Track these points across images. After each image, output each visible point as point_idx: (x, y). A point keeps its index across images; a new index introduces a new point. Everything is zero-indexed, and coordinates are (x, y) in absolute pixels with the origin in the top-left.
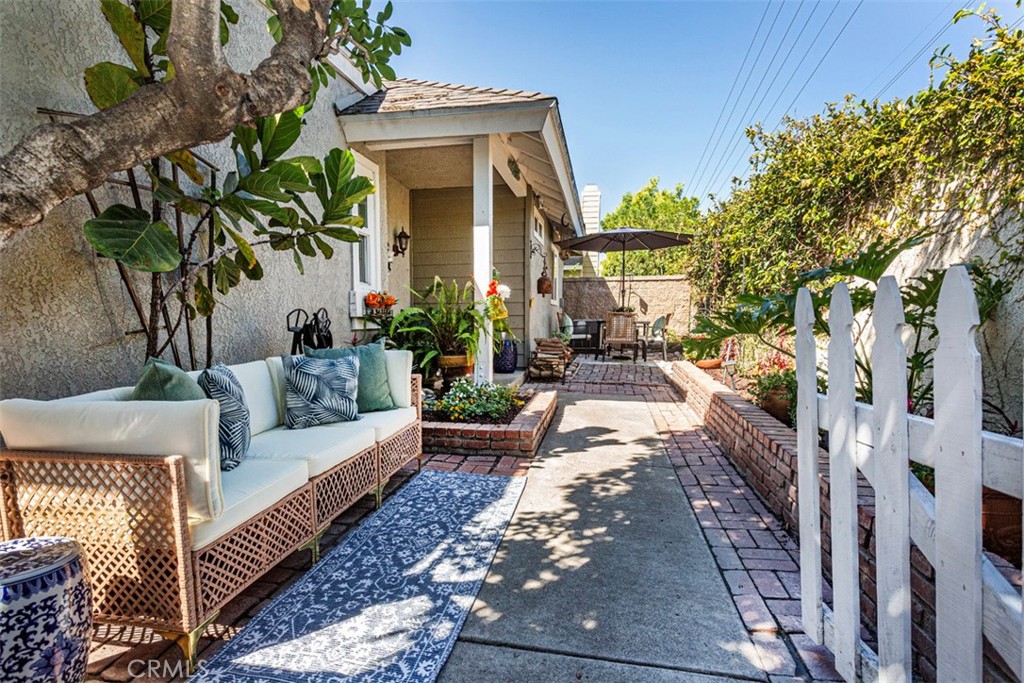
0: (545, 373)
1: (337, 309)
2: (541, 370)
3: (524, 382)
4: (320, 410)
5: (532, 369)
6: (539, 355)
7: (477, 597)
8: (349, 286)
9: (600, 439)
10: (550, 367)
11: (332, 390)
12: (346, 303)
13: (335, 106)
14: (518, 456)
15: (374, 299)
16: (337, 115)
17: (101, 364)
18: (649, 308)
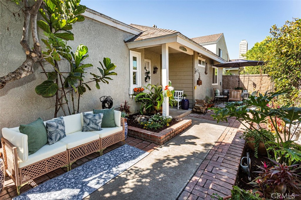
0: (198, 111)
1: (124, 93)
2: (197, 110)
3: (191, 113)
4: (89, 128)
5: (194, 109)
6: (196, 105)
7: (90, 195)
8: (129, 86)
9: (190, 141)
10: (199, 109)
11: (93, 122)
12: (128, 91)
13: (124, 41)
14: (156, 144)
15: (136, 90)
16: (125, 43)
17: (51, 112)
18: (257, 86)
